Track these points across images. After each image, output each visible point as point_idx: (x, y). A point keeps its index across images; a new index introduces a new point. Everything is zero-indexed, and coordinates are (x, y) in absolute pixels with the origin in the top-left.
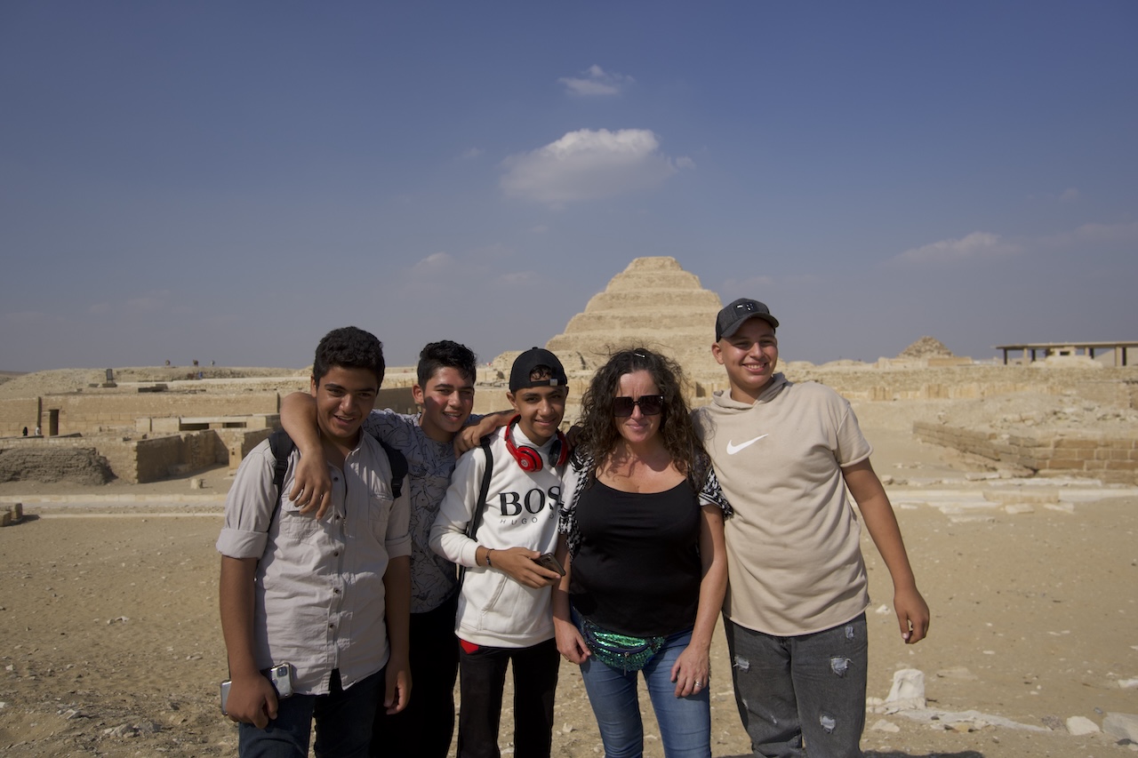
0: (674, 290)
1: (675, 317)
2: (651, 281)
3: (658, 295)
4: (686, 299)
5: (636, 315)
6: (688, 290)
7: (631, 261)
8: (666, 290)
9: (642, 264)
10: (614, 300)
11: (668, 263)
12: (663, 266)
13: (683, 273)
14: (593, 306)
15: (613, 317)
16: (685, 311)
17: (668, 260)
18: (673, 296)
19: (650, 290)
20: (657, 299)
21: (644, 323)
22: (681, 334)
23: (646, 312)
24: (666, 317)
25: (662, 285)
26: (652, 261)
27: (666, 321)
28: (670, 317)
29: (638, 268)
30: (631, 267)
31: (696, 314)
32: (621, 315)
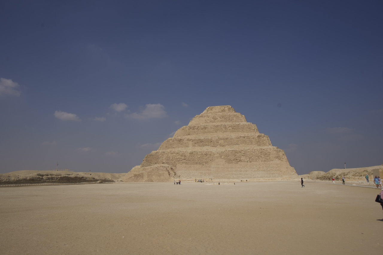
0: (228, 123)
1: (227, 139)
2: (215, 118)
3: (217, 126)
4: (235, 128)
5: (202, 138)
6: (237, 123)
7: (205, 109)
8: (223, 123)
9: (211, 110)
10: (191, 130)
11: (226, 109)
12: (223, 111)
13: (235, 113)
14: (179, 134)
15: (188, 140)
16: (234, 135)
17: (226, 108)
18: (227, 127)
19: (214, 124)
20: (217, 129)
21: (207, 143)
22: (230, 149)
23: (209, 136)
24: (221, 139)
25: (222, 121)
26: (217, 109)
27: (221, 142)
28: (224, 139)
29: (209, 112)
30: (205, 111)
31: (241, 137)
32: (193, 138)
